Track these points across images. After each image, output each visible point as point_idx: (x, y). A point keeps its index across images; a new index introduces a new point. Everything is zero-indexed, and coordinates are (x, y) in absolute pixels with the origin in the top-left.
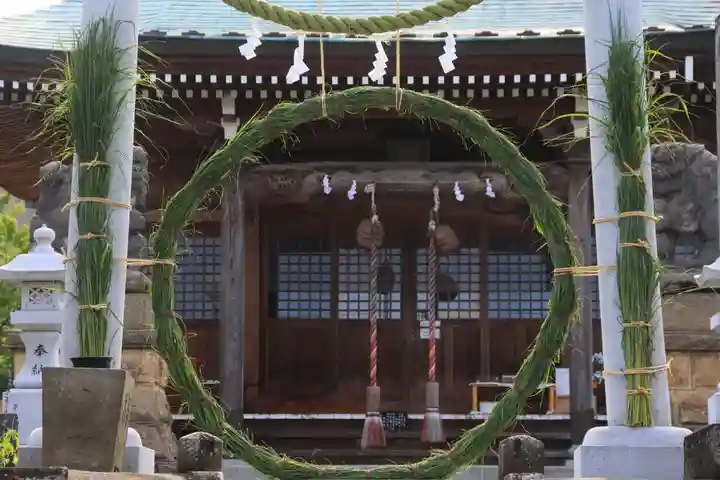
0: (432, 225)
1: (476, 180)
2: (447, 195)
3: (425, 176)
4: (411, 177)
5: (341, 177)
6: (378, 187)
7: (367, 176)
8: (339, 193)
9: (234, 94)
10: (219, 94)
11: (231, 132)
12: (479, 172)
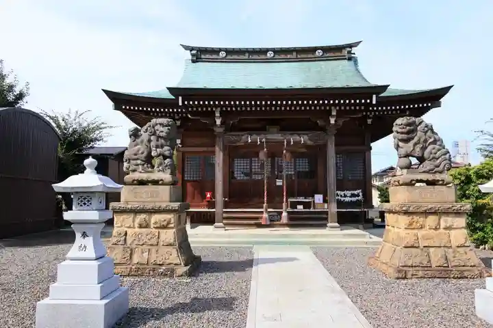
0: (284, 151)
1: (298, 137)
2: (289, 142)
3: (282, 136)
4: (278, 137)
5: (254, 136)
6: (266, 140)
7: (263, 136)
8: (254, 143)
9: (219, 109)
10: (214, 109)
11: (218, 122)
12: (299, 135)
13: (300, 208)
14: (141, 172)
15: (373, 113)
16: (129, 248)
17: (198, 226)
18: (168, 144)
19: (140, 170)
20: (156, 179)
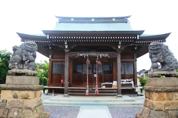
0: (97, 61)
2: (99, 57)
3: (96, 54)
4: (93, 54)
5: (83, 54)
6: (89, 55)
7: (87, 53)
8: (83, 56)
10: (64, 41)
11: (66, 47)
12: (104, 53)
13: (104, 87)
14: (17, 69)
15: (137, 45)
16: (7, 109)
17: (58, 95)
19: (17, 67)
20: (24, 72)
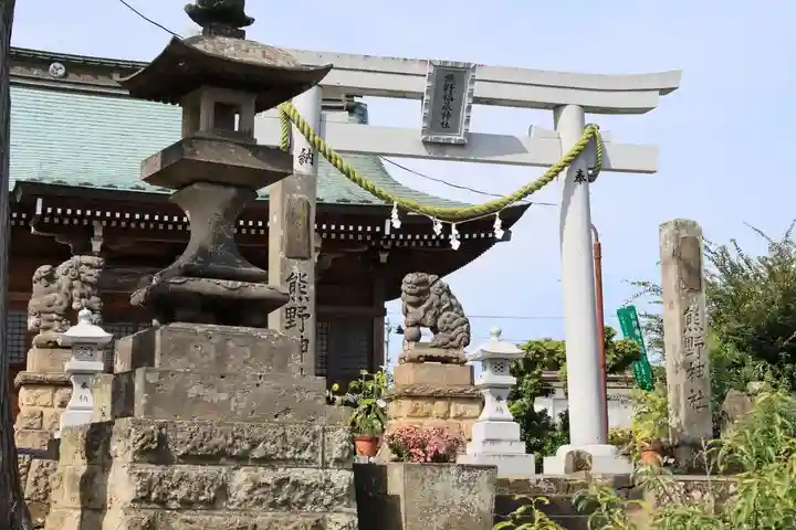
9: (102, 224)
11: (96, 246)
14: (57, 331)
16: (47, 432)
18: (96, 292)
19: (57, 328)
